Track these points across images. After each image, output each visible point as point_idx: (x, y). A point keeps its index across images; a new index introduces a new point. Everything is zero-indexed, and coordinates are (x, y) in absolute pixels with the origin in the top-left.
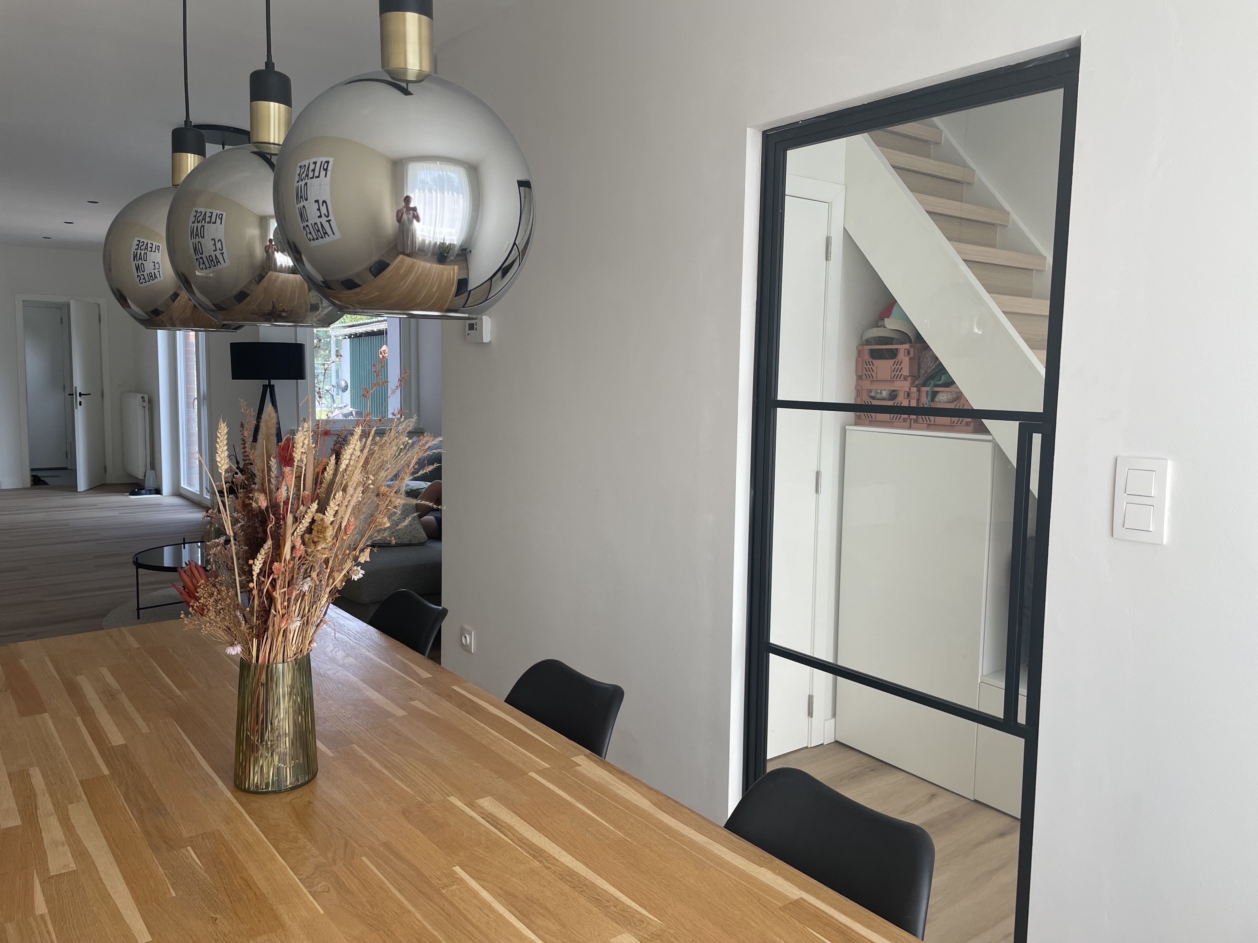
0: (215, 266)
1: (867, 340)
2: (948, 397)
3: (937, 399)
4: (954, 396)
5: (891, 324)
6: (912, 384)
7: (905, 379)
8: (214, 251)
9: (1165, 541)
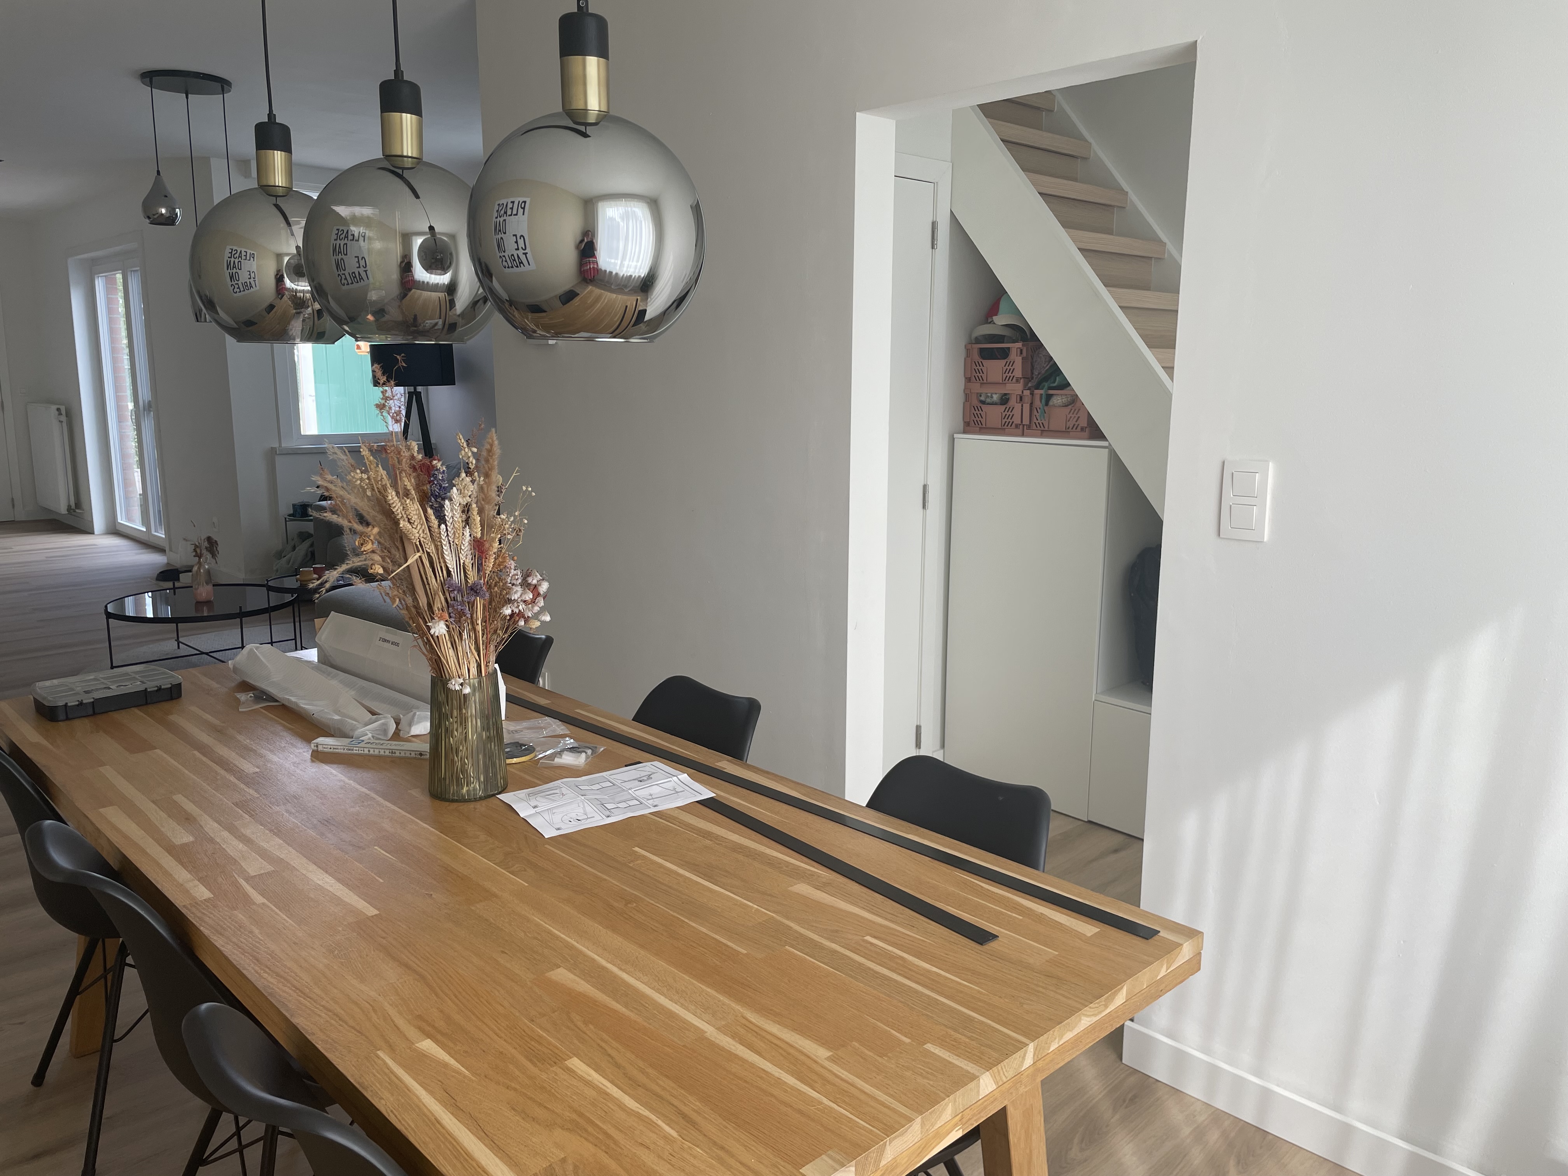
0: (358, 282)
1: (976, 338)
2: (1063, 400)
3: (1051, 403)
4: (1069, 399)
5: (1001, 320)
6: (1025, 387)
7: (1018, 381)
8: (357, 268)
9: (1265, 540)
